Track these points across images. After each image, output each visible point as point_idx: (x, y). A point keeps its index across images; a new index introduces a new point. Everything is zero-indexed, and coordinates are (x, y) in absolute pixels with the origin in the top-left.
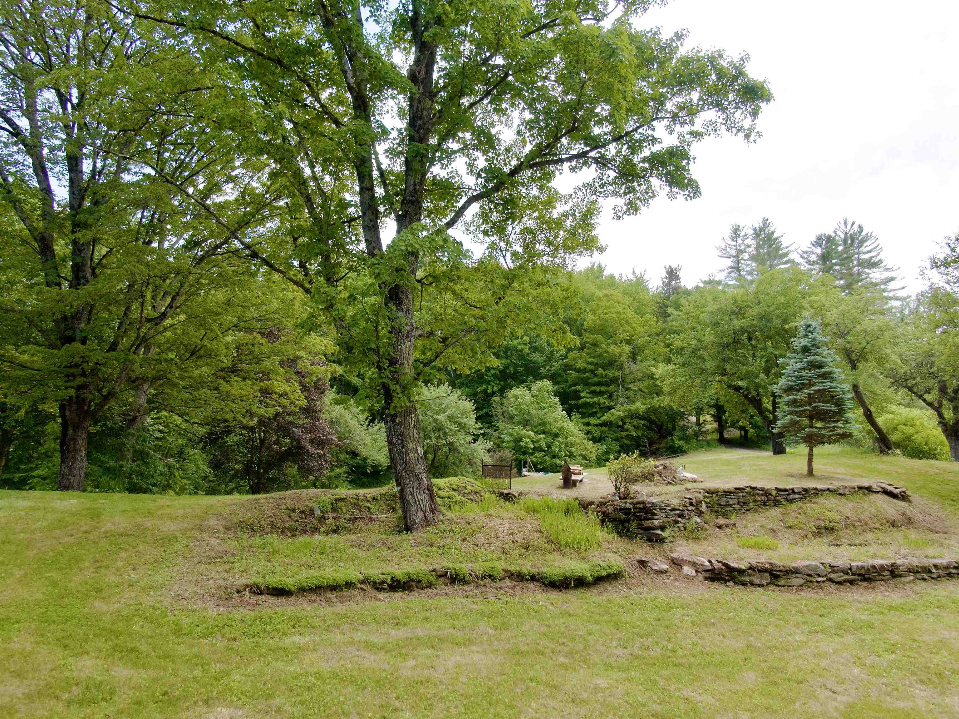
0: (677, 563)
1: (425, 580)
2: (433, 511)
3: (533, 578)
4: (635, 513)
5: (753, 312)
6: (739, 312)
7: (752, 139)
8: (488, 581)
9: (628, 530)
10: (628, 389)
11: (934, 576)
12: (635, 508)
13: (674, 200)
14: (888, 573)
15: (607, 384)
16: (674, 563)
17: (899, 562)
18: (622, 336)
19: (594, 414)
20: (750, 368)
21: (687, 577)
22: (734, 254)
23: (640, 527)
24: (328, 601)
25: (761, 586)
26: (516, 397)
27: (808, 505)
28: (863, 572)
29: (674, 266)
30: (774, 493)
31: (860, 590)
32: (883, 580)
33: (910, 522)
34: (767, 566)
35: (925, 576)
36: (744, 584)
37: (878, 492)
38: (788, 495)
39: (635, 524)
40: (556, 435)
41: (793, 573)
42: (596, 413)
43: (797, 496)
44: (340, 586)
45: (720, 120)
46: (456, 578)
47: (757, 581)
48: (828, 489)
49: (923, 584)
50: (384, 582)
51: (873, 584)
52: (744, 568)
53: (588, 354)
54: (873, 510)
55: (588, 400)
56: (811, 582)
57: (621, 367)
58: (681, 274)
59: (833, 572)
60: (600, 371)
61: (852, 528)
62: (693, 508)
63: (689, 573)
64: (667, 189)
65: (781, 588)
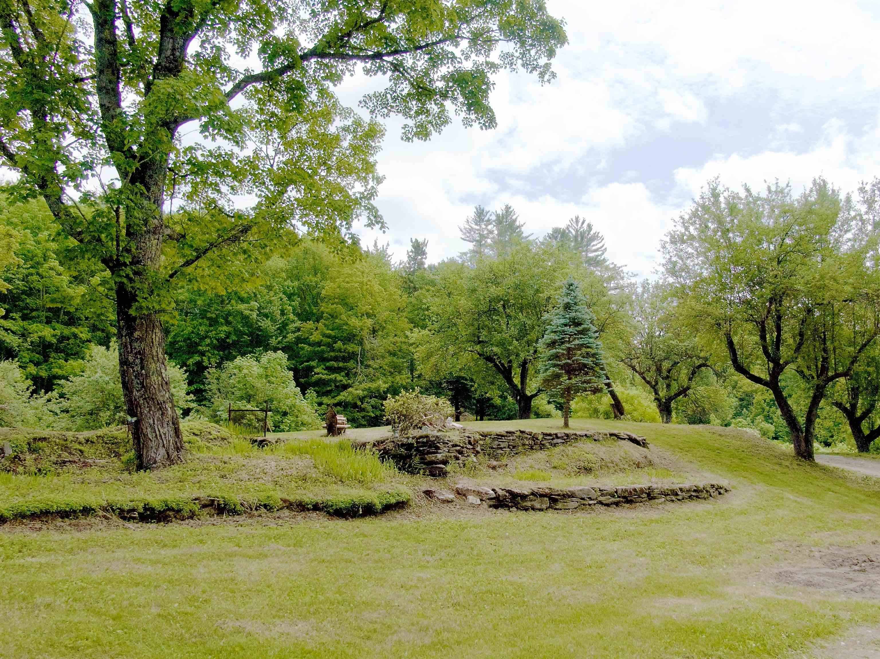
0: (461, 493)
1: (187, 508)
2: (178, 449)
3: (316, 508)
4: (417, 447)
5: (510, 281)
6: (495, 281)
7: (547, 77)
8: (263, 510)
9: (410, 466)
10: (368, 366)
11: (680, 497)
12: (417, 442)
13: (469, 128)
14: (646, 496)
15: (345, 359)
16: (459, 494)
17: (654, 486)
18: (364, 308)
19: (327, 393)
20: (504, 336)
21: (473, 506)
22: (478, 238)
23: (423, 461)
24: (58, 529)
25: (541, 510)
26: (240, 368)
27: (569, 448)
28: (626, 494)
29: (421, 240)
30: (540, 437)
31: (625, 510)
32: (641, 502)
33: (651, 464)
34: (547, 491)
35: (674, 498)
36: (526, 510)
37: (624, 439)
38: (553, 439)
39: (417, 459)
40: (285, 414)
41: (569, 497)
42: (330, 392)
43: (560, 441)
44: (75, 512)
45: (517, 54)
46: (224, 508)
47: (537, 506)
48: (586, 435)
49: (672, 505)
50: (134, 510)
51: (633, 505)
52: (527, 493)
53: (325, 325)
54: (623, 454)
55: (324, 377)
56: (584, 505)
57: (361, 343)
58: (428, 250)
59: (602, 495)
60: (339, 344)
61: (606, 469)
62: (471, 447)
63: (474, 502)
64: (463, 115)
65: (558, 511)
